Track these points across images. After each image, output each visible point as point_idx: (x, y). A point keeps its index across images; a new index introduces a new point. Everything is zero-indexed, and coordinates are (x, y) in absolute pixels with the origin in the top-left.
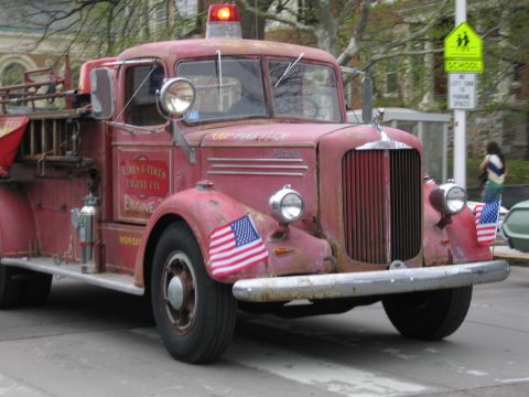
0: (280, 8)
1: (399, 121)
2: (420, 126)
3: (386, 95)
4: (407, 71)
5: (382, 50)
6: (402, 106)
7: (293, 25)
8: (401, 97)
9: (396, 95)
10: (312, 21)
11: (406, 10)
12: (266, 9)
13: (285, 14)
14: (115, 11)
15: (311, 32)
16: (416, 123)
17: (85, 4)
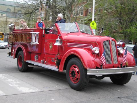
14: (31, 15)
17: (26, 14)
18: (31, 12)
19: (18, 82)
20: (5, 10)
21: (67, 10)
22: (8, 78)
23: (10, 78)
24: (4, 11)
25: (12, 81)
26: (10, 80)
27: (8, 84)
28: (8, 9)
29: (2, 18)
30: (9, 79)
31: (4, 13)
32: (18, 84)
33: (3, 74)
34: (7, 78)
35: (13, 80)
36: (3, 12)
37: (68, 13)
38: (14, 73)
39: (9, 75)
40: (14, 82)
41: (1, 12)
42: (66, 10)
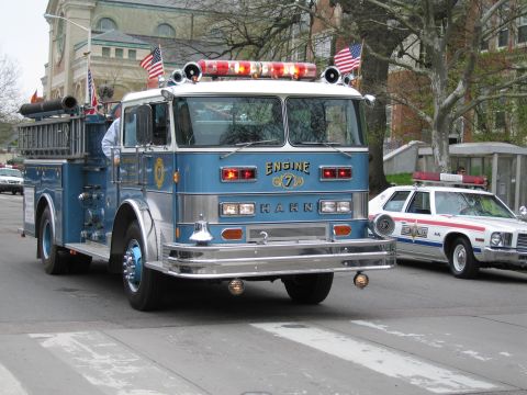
0: (402, 54)
1: (500, 154)
2: (519, 158)
3: (494, 131)
4: (513, 110)
5: (487, 92)
6: (508, 142)
7: (410, 68)
8: (507, 132)
9: (502, 131)
10: (429, 66)
11: (512, 58)
12: (389, 54)
13: (405, 59)
14: (260, 53)
15: (425, 75)
16: (515, 155)
17: (235, 46)
18: (261, 39)
19: (132, 369)
20: (150, 31)
21: (428, 22)
22: (94, 349)
23: (102, 351)
24: (143, 37)
25: (109, 362)
26: (98, 359)
27: (84, 375)
28: (160, 25)
29: (130, 72)
30: (96, 356)
31: (142, 46)
32: (127, 377)
33: (81, 334)
34: (90, 350)
35: (111, 357)
36: (136, 41)
37: (432, 38)
38: (131, 328)
39: (103, 337)
40: (115, 368)
41: (130, 39)
42: (423, 19)
